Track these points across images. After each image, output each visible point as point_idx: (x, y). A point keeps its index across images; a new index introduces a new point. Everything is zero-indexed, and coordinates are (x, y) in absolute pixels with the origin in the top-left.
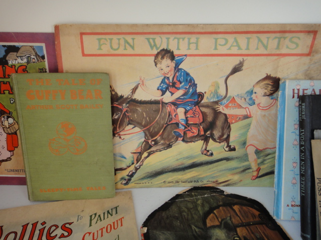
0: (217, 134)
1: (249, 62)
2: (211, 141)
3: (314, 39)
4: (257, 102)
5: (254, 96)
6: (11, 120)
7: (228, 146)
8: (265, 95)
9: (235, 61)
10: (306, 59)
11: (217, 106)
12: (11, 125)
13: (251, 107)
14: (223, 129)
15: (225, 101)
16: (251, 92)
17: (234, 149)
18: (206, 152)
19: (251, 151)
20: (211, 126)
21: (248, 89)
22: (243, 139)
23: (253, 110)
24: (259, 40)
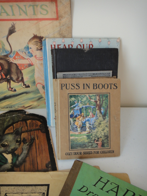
0: (14, 77)
1: (19, 26)
2: (12, 82)
3: (57, 6)
4: (34, 55)
5: (30, 50)
7: (24, 85)
8: (38, 50)
9: (9, 25)
10: (56, 23)
11: (8, 58)
13: (31, 58)
14: (17, 74)
15: (12, 55)
16: (28, 48)
17: (29, 87)
18: (11, 89)
20: (8, 72)
22: (33, 80)
23: (33, 60)
24: (19, 7)
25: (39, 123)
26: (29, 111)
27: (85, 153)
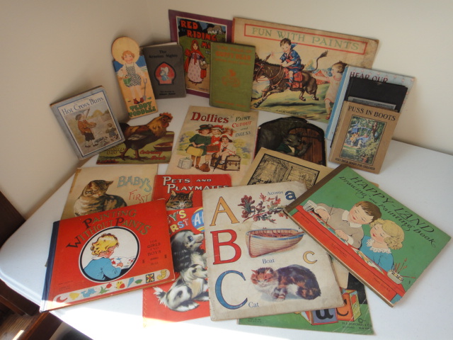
0: (309, 89)
1: (330, 53)
2: (305, 92)
3: (366, 46)
4: (333, 75)
5: (332, 71)
6: (204, 62)
7: (315, 97)
8: (338, 72)
9: (323, 51)
10: (362, 57)
11: (311, 74)
12: (204, 65)
13: (330, 78)
14: (313, 87)
15: (315, 72)
16: (330, 69)
17: (318, 100)
18: (302, 98)
19: (327, 102)
20: (306, 84)
21: (329, 67)
22: (323, 95)
23: (331, 79)
24: (337, 42)
25: (317, 134)
26: (310, 122)
27: (350, 163)
